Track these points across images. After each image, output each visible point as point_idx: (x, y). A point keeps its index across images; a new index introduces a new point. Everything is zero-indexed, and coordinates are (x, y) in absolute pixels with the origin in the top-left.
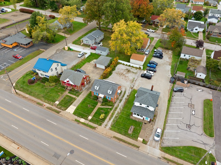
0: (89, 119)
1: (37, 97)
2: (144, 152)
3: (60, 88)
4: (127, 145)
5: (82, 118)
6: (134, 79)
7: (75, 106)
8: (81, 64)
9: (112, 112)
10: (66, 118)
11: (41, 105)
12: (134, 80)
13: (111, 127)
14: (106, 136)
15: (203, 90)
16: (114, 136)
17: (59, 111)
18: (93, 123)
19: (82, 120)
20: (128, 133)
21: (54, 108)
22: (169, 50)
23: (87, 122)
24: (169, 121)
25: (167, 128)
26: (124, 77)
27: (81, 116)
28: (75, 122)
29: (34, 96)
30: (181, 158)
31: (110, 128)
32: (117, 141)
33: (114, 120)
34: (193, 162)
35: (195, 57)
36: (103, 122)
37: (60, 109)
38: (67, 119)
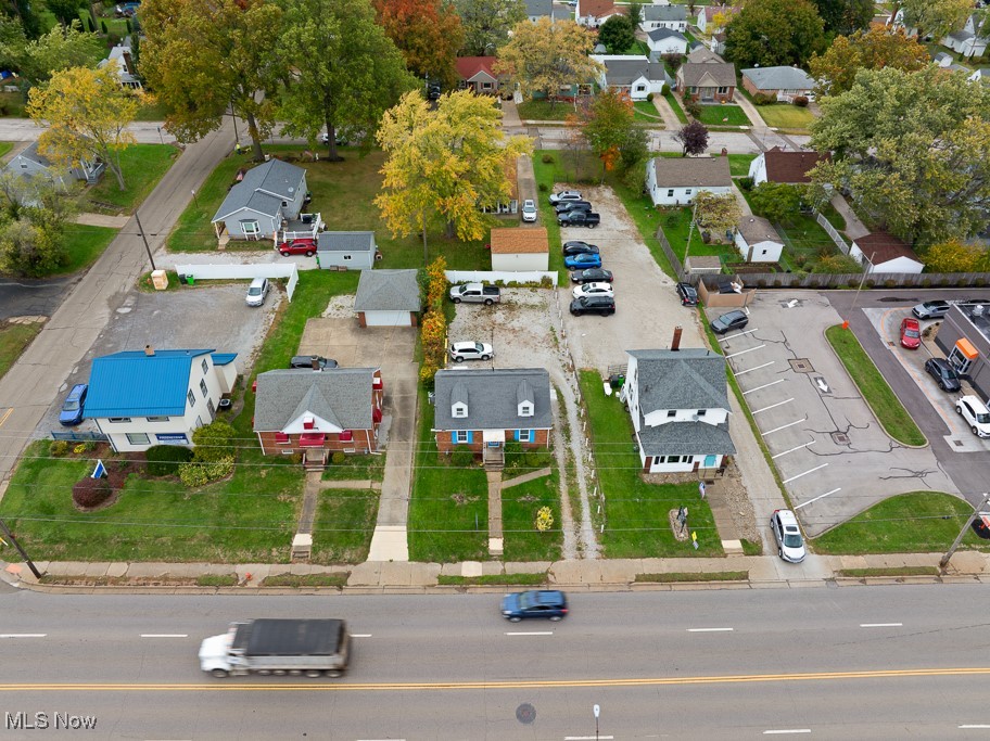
0: (493, 551)
1: (179, 550)
2: (773, 585)
3: (267, 474)
4: (701, 586)
5: (462, 559)
6: (552, 329)
7: (392, 522)
8: (288, 331)
9: (563, 487)
10: (395, 591)
11: (229, 582)
12: (558, 336)
13: (601, 547)
14: (610, 589)
15: (800, 301)
16: (637, 576)
17: (336, 574)
18: (522, 560)
19: (470, 569)
20: (679, 543)
21: (302, 569)
22: (598, 184)
23: (495, 568)
24: (774, 444)
25: (784, 468)
26: (511, 336)
27: (454, 553)
28: (447, 591)
29: (155, 555)
30: (887, 550)
31: (601, 552)
32: (660, 588)
33: (594, 516)
34: (925, 545)
35: (709, 189)
36: (562, 542)
37: (339, 564)
38: (400, 591)
